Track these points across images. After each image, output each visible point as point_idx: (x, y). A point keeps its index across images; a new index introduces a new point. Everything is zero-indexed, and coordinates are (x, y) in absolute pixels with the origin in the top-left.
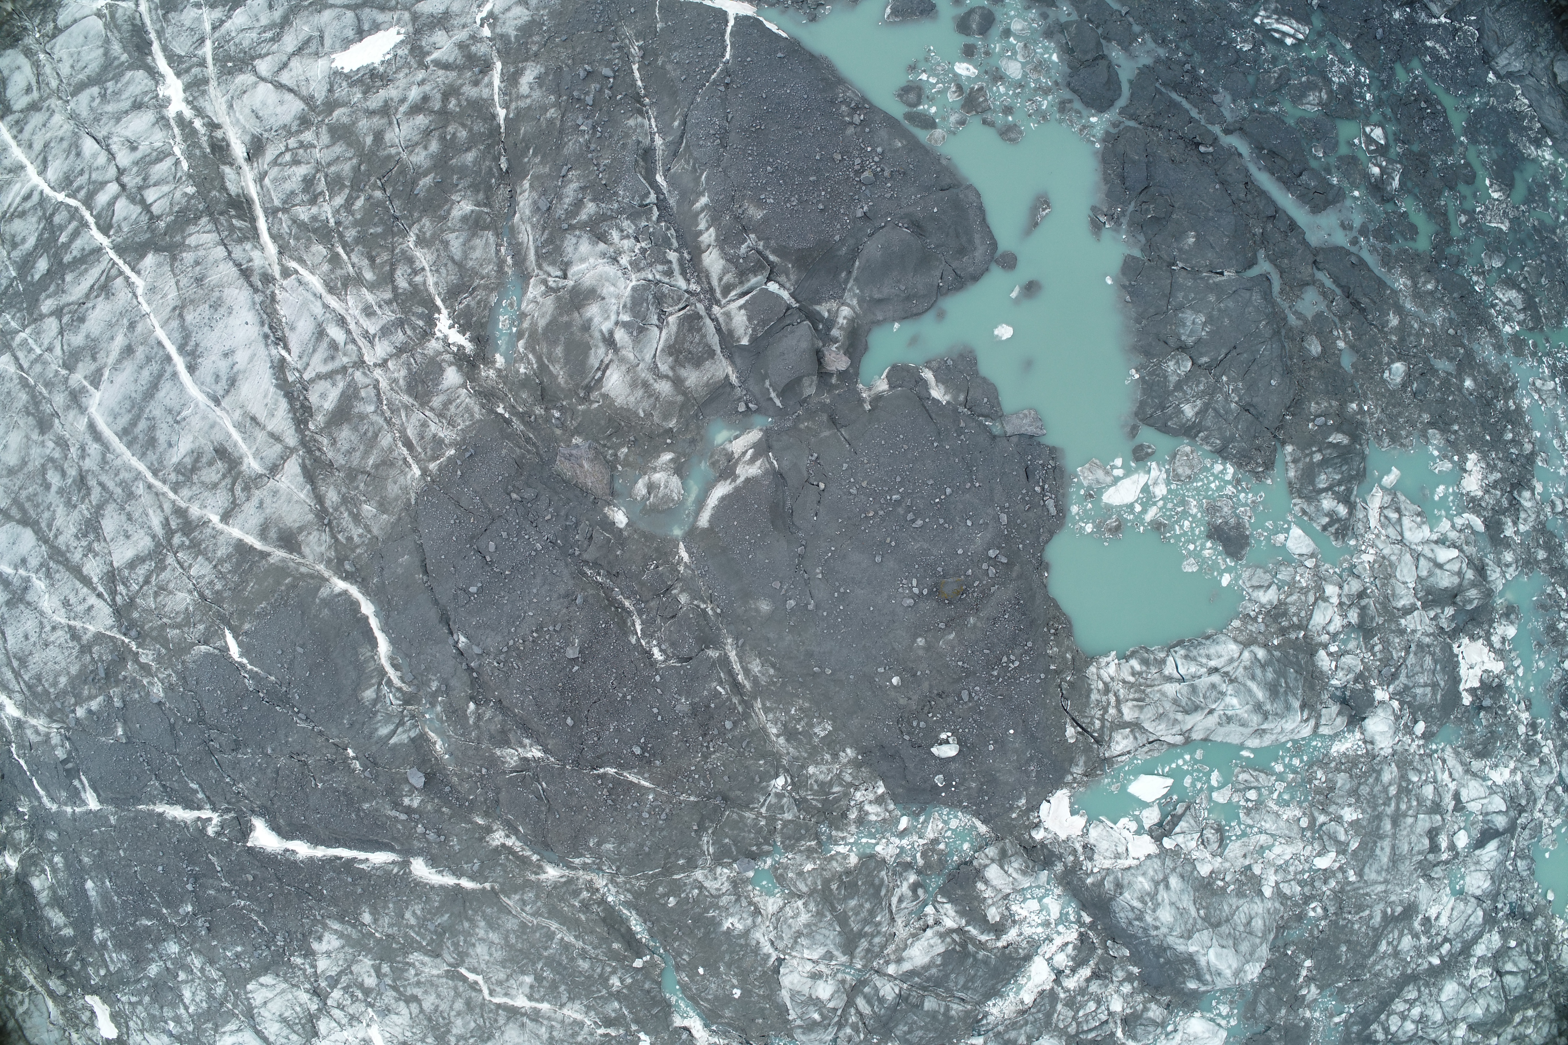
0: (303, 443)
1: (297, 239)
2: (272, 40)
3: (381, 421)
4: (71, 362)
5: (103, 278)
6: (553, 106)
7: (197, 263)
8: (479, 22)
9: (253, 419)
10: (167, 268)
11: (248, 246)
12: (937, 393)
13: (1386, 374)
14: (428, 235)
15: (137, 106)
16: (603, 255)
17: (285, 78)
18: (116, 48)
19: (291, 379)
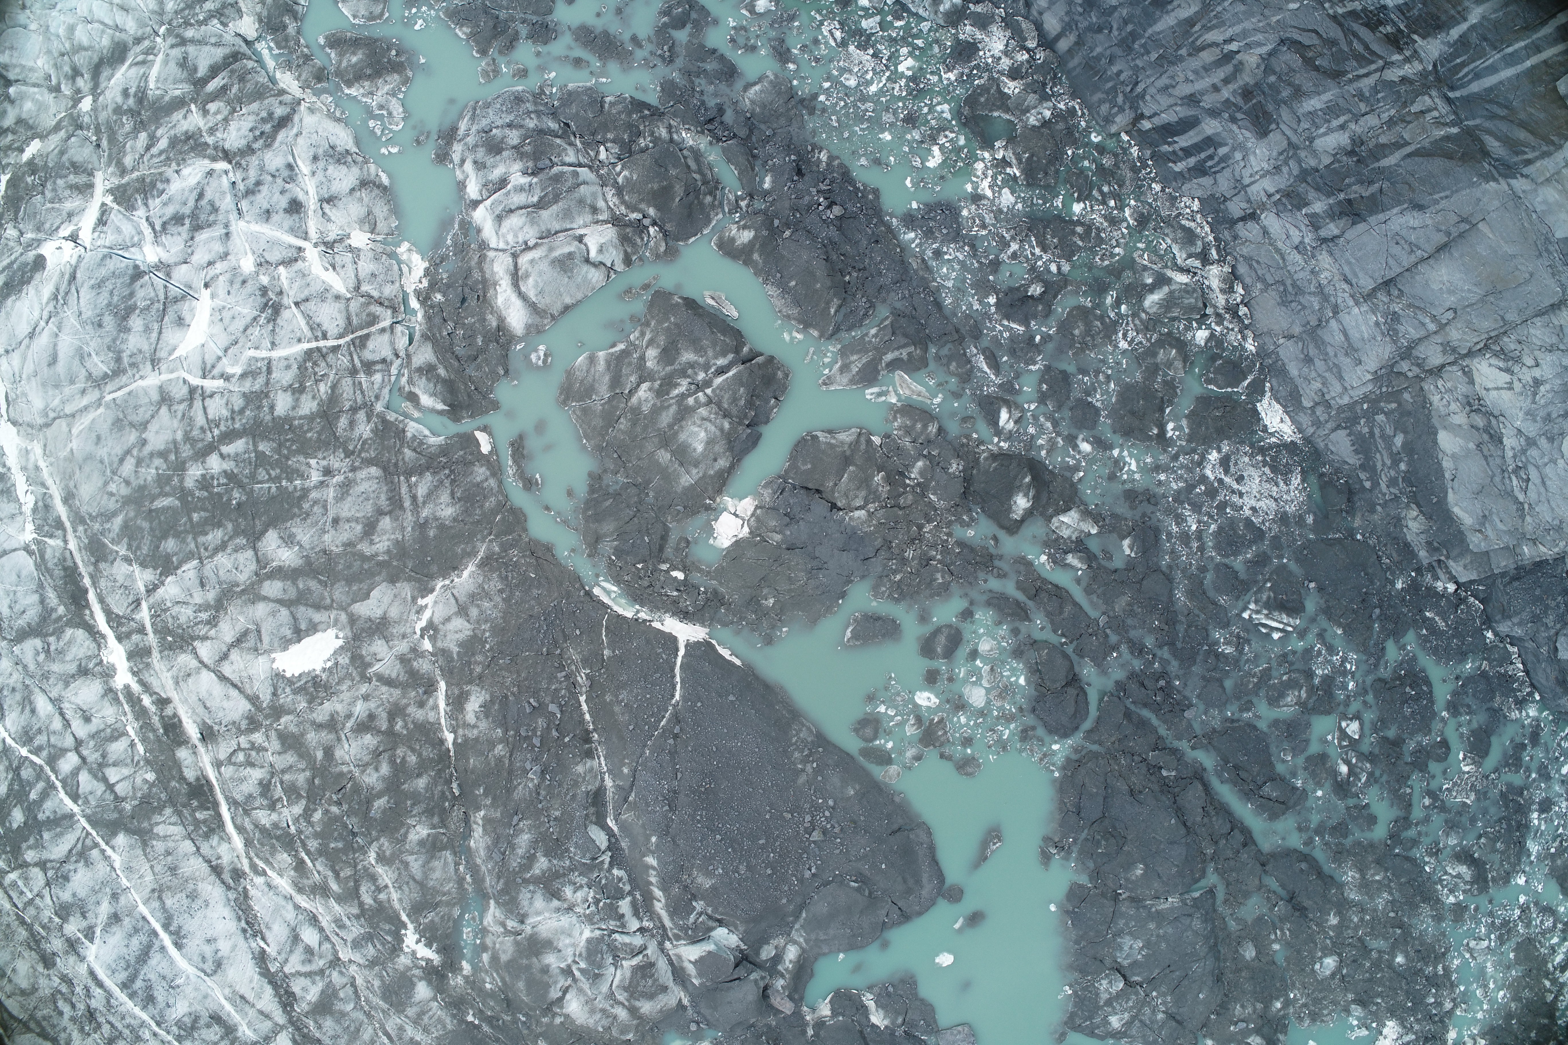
0: (291, 1022)
1: (262, 845)
2: (208, 622)
3: (361, 1016)
4: (64, 911)
5: (79, 845)
6: (501, 742)
7: (168, 853)
8: (418, 632)
9: (242, 997)
10: (139, 852)
11: (214, 841)
12: (878, 1019)
13: (1317, 966)
14: (388, 853)
15: (83, 672)
16: (558, 910)
17: (227, 669)
18: (52, 597)
19: (273, 970)
